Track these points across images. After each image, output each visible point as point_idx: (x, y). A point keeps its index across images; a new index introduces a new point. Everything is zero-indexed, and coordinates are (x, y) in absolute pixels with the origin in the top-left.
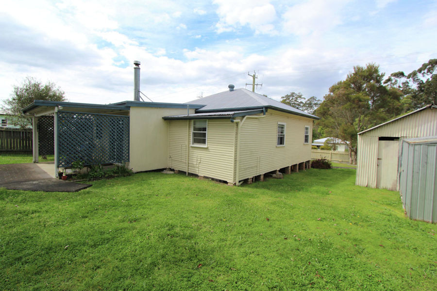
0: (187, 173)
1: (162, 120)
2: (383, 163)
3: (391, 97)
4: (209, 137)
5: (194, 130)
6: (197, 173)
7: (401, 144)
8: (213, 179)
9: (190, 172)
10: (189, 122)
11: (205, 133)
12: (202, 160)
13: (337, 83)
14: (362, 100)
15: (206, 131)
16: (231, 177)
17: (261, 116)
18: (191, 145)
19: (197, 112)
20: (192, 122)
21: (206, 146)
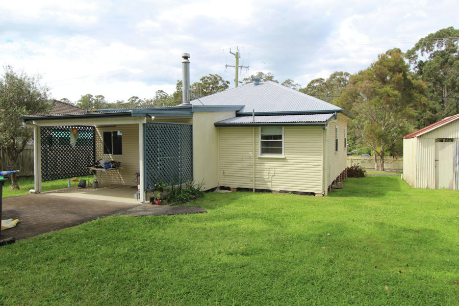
0: (254, 190)
1: (213, 126)
2: (440, 164)
3: (417, 91)
4: (285, 146)
5: (262, 139)
6: (270, 189)
7: (455, 145)
8: (294, 193)
9: (257, 188)
10: (255, 129)
11: (281, 142)
12: (276, 172)
13: (357, 73)
14: (391, 95)
15: (281, 138)
16: (319, 188)
17: (333, 121)
18: (259, 156)
19: (239, 114)
20: (260, 128)
21: (282, 156)
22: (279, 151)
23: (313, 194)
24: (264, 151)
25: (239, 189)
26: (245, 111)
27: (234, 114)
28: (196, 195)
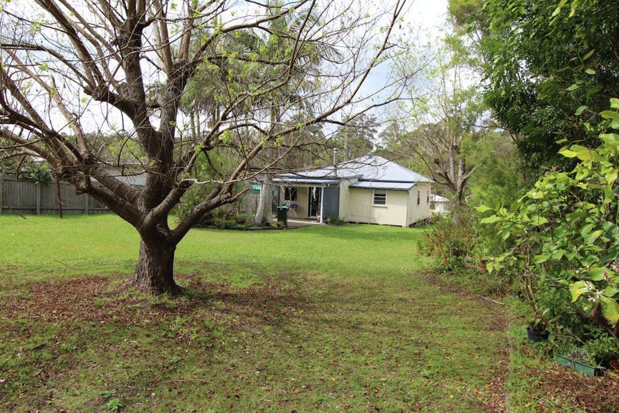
0: (369, 224)
1: (348, 188)
4: (387, 200)
5: (375, 196)
6: (378, 223)
9: (371, 223)
10: (371, 191)
11: (385, 198)
12: (381, 214)
15: (385, 196)
16: (404, 224)
17: (415, 187)
18: (373, 205)
19: (361, 180)
20: (374, 190)
21: (385, 206)
22: (384, 203)
23: (401, 226)
24: (375, 202)
25: (360, 223)
26: (364, 177)
27: (357, 180)
28: (342, 223)
